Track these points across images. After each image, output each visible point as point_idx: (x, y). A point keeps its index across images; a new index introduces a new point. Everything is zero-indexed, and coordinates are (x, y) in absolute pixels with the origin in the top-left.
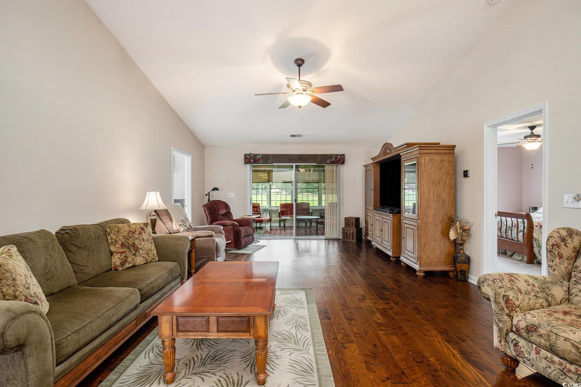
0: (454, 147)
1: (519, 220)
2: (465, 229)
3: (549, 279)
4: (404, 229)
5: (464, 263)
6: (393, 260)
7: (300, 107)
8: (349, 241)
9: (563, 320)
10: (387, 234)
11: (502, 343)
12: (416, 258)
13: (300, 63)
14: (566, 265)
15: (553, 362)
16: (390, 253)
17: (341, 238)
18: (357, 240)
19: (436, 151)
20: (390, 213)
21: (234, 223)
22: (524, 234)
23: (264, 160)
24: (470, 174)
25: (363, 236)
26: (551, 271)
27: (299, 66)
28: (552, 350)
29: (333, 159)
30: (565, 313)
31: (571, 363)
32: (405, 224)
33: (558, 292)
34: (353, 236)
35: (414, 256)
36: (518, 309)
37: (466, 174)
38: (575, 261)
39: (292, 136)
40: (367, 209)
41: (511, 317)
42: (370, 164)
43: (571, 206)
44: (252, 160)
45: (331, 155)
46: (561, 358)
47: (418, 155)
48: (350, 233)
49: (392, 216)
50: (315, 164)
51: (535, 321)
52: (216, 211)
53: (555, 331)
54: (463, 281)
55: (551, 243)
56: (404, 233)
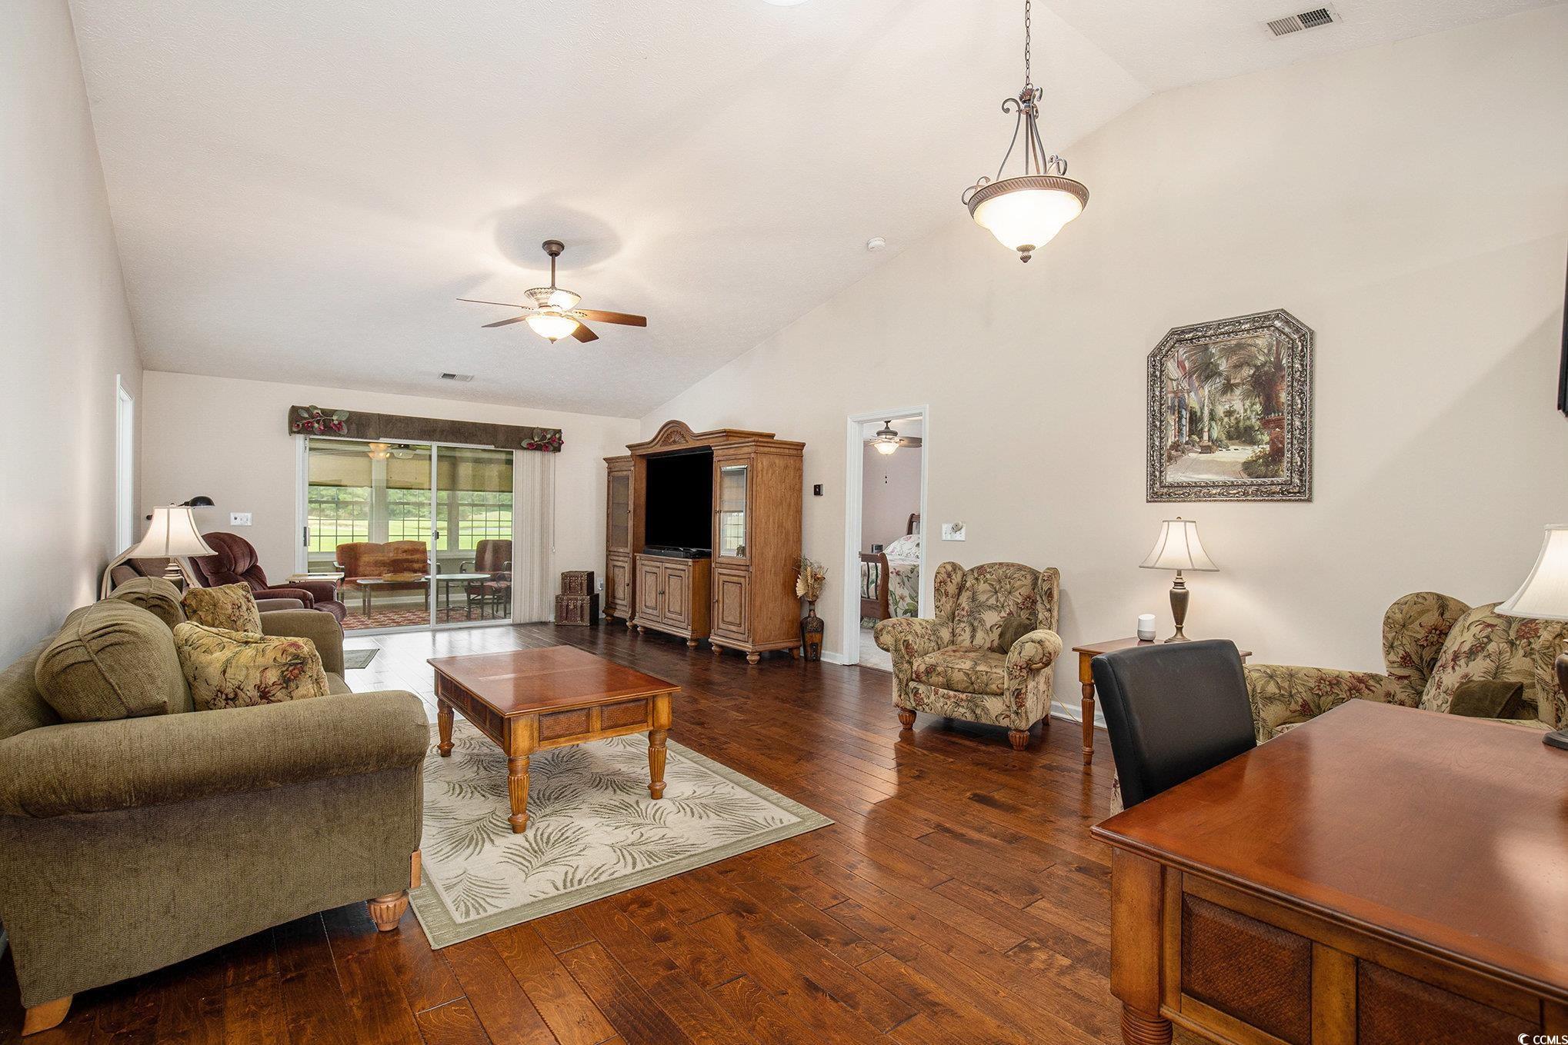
0: (803, 445)
1: (871, 564)
2: (818, 578)
3: (937, 621)
4: (718, 584)
5: (816, 631)
6: (692, 646)
7: (553, 340)
8: (575, 624)
9: (955, 656)
10: (679, 598)
11: (902, 697)
12: (747, 632)
13: (554, 249)
14: (951, 604)
15: (949, 697)
16: (687, 634)
17: (552, 618)
18: (591, 621)
19: (778, 450)
20: (687, 558)
21: (304, 594)
22: (876, 586)
23: (354, 426)
24: (824, 490)
25: (600, 612)
26: (938, 613)
27: (554, 255)
28: (948, 686)
29: (536, 439)
30: (954, 651)
31: (963, 692)
32: (721, 576)
33: (945, 634)
34: (582, 611)
35: (741, 630)
36: (916, 655)
37: (818, 490)
38: (958, 599)
39: (445, 376)
40: (612, 553)
41: (910, 663)
42: (625, 457)
43: (949, 538)
44: (316, 425)
45: (532, 430)
46: (956, 691)
47: (753, 455)
48: (575, 607)
49: (690, 564)
50: (492, 447)
51: (933, 661)
52: (231, 565)
53: (950, 665)
54: (814, 660)
55: (939, 581)
56: (718, 593)
